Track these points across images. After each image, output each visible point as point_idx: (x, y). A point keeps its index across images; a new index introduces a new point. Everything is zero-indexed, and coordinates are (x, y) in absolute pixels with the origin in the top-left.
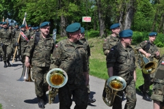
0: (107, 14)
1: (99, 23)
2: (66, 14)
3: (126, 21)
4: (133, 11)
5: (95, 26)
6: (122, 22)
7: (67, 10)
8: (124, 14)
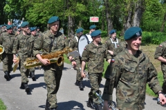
0: (115, 14)
1: (107, 23)
2: (73, 15)
3: (135, 21)
4: (142, 11)
5: (103, 26)
6: (130, 22)
7: (74, 11)
8: (132, 14)
